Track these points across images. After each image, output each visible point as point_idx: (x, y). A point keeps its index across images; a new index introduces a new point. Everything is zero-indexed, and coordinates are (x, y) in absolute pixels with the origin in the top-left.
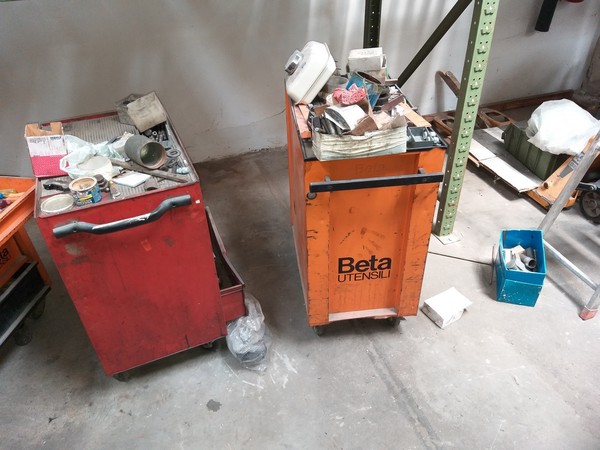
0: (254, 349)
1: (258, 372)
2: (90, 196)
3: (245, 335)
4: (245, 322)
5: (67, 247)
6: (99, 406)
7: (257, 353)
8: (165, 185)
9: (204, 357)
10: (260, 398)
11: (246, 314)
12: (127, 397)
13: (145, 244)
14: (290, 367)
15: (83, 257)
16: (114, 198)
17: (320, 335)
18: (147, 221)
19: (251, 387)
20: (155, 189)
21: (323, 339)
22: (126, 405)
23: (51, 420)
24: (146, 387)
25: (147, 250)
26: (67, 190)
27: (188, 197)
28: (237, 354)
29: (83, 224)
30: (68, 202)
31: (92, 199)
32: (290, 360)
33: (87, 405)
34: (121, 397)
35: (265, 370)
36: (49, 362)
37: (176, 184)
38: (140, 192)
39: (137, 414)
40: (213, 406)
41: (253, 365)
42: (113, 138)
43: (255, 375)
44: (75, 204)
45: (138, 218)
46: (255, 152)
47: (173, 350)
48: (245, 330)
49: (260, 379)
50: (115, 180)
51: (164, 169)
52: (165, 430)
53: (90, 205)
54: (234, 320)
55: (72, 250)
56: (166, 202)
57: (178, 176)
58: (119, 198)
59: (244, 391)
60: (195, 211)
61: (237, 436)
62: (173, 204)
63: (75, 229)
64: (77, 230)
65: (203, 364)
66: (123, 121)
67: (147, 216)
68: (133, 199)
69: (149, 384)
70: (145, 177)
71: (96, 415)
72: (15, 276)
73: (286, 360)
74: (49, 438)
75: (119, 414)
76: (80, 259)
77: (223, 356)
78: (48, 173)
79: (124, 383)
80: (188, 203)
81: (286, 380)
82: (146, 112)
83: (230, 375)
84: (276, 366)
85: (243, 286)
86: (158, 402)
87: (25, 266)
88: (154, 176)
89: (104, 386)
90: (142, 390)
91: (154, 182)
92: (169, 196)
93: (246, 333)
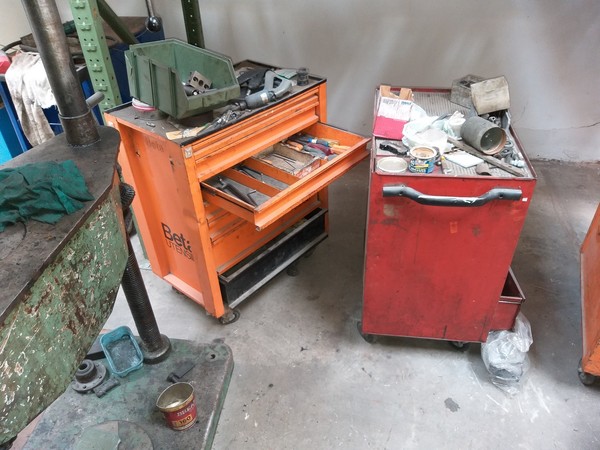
0: (511, 369)
1: (506, 394)
2: (427, 165)
3: (506, 350)
4: (511, 337)
5: (386, 206)
6: (345, 356)
7: (512, 375)
8: (497, 174)
9: (450, 353)
10: (503, 420)
11: (512, 329)
12: (370, 358)
13: (453, 226)
14: (542, 403)
15: (394, 219)
16: (446, 173)
17: (586, 385)
18: (471, 205)
19: (494, 405)
20: (488, 174)
21: (588, 390)
22: (368, 365)
23: (302, 349)
24: (389, 357)
25: (452, 231)
26: (403, 155)
27: (519, 192)
28: (491, 366)
29: (410, 190)
30: (402, 166)
31: (427, 169)
32: (544, 396)
33: (334, 350)
34: (365, 356)
35: (514, 395)
36: (310, 299)
37: (510, 176)
38: (471, 174)
39: (377, 379)
40: (451, 405)
41: (504, 383)
42: (443, 114)
43: (501, 395)
44: (408, 170)
45: (465, 199)
46: (544, 161)
47: (428, 334)
48: (507, 345)
49: (506, 401)
50: (446, 156)
51: (498, 157)
52: (400, 406)
53: (422, 173)
54: (496, 330)
55: (388, 211)
56: (495, 191)
57: (513, 168)
58: (450, 175)
59: (486, 405)
60: (517, 208)
61: (471, 445)
62: (502, 195)
63: (401, 192)
64: (403, 194)
65: (448, 360)
66: (455, 100)
67: (474, 199)
68: (464, 179)
69: (393, 355)
70: (477, 161)
71: (341, 362)
72: (308, 217)
73: (540, 395)
74: (298, 364)
75: (360, 371)
76: (391, 221)
77: (469, 360)
78: (385, 134)
79: (369, 345)
80: (517, 198)
81: (535, 415)
82: (493, 95)
83: (474, 383)
84: (526, 396)
85: (523, 301)
86: (397, 376)
87: (317, 210)
88: (486, 161)
89: (352, 340)
90: (385, 358)
91: (486, 168)
92: (500, 186)
93: (508, 348)
